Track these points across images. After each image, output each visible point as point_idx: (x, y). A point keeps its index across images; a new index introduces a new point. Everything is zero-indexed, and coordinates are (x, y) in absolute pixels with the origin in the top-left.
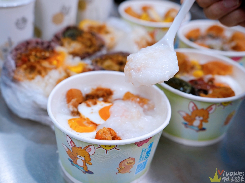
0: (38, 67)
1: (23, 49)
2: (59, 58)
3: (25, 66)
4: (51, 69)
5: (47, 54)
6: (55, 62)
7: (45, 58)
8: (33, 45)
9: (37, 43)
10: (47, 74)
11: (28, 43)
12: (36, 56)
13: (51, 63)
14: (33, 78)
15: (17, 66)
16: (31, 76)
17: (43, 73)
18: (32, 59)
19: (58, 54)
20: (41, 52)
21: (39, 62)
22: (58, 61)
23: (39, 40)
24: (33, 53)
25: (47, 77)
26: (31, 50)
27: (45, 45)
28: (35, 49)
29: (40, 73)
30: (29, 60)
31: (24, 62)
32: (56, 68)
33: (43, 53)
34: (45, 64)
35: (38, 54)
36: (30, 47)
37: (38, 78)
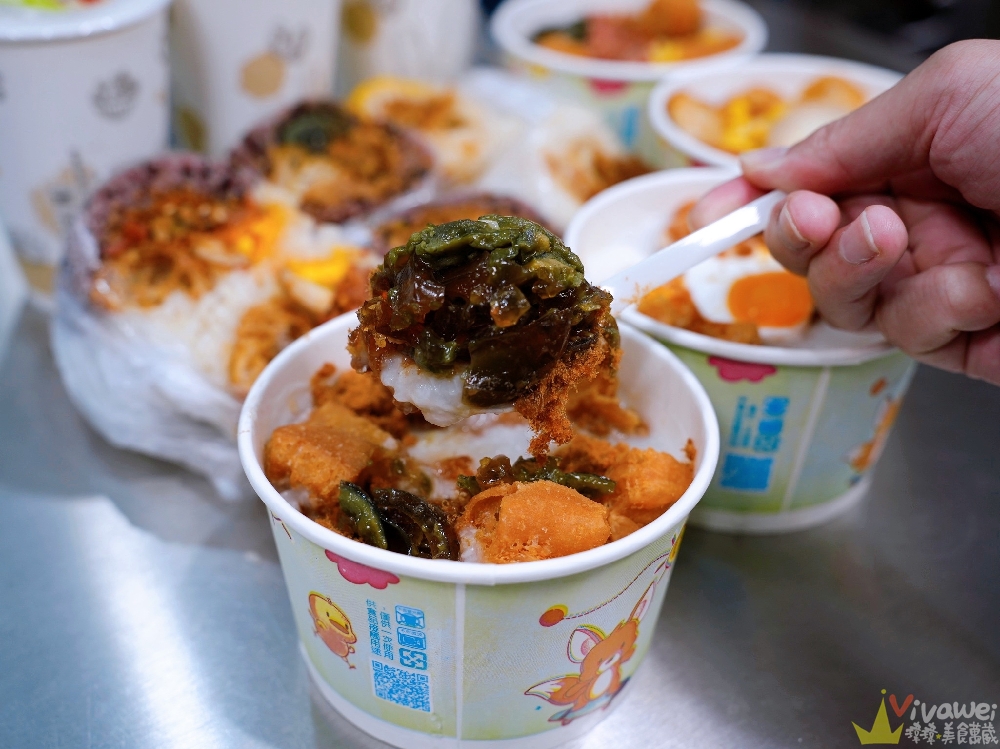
0: (183, 261)
1: (134, 192)
2: (261, 227)
3: (132, 256)
4: (227, 269)
5: (220, 214)
6: (245, 244)
7: (213, 229)
8: (171, 177)
9: (187, 171)
10: (211, 286)
11: (152, 170)
12: (177, 219)
13: (230, 246)
14: (158, 302)
15: (104, 255)
16: (153, 292)
17: (199, 283)
18: (162, 232)
19: (260, 213)
20: (196, 204)
21: (186, 243)
22: (257, 239)
23: (195, 160)
24: (169, 209)
25: (208, 300)
26: (162, 198)
27: (216, 179)
28: (179, 194)
29: (186, 282)
30: (150, 236)
31: (133, 240)
32: (246, 266)
33: (204, 210)
34: (211, 249)
35: (187, 213)
36: (159, 185)
37: (177, 300)
